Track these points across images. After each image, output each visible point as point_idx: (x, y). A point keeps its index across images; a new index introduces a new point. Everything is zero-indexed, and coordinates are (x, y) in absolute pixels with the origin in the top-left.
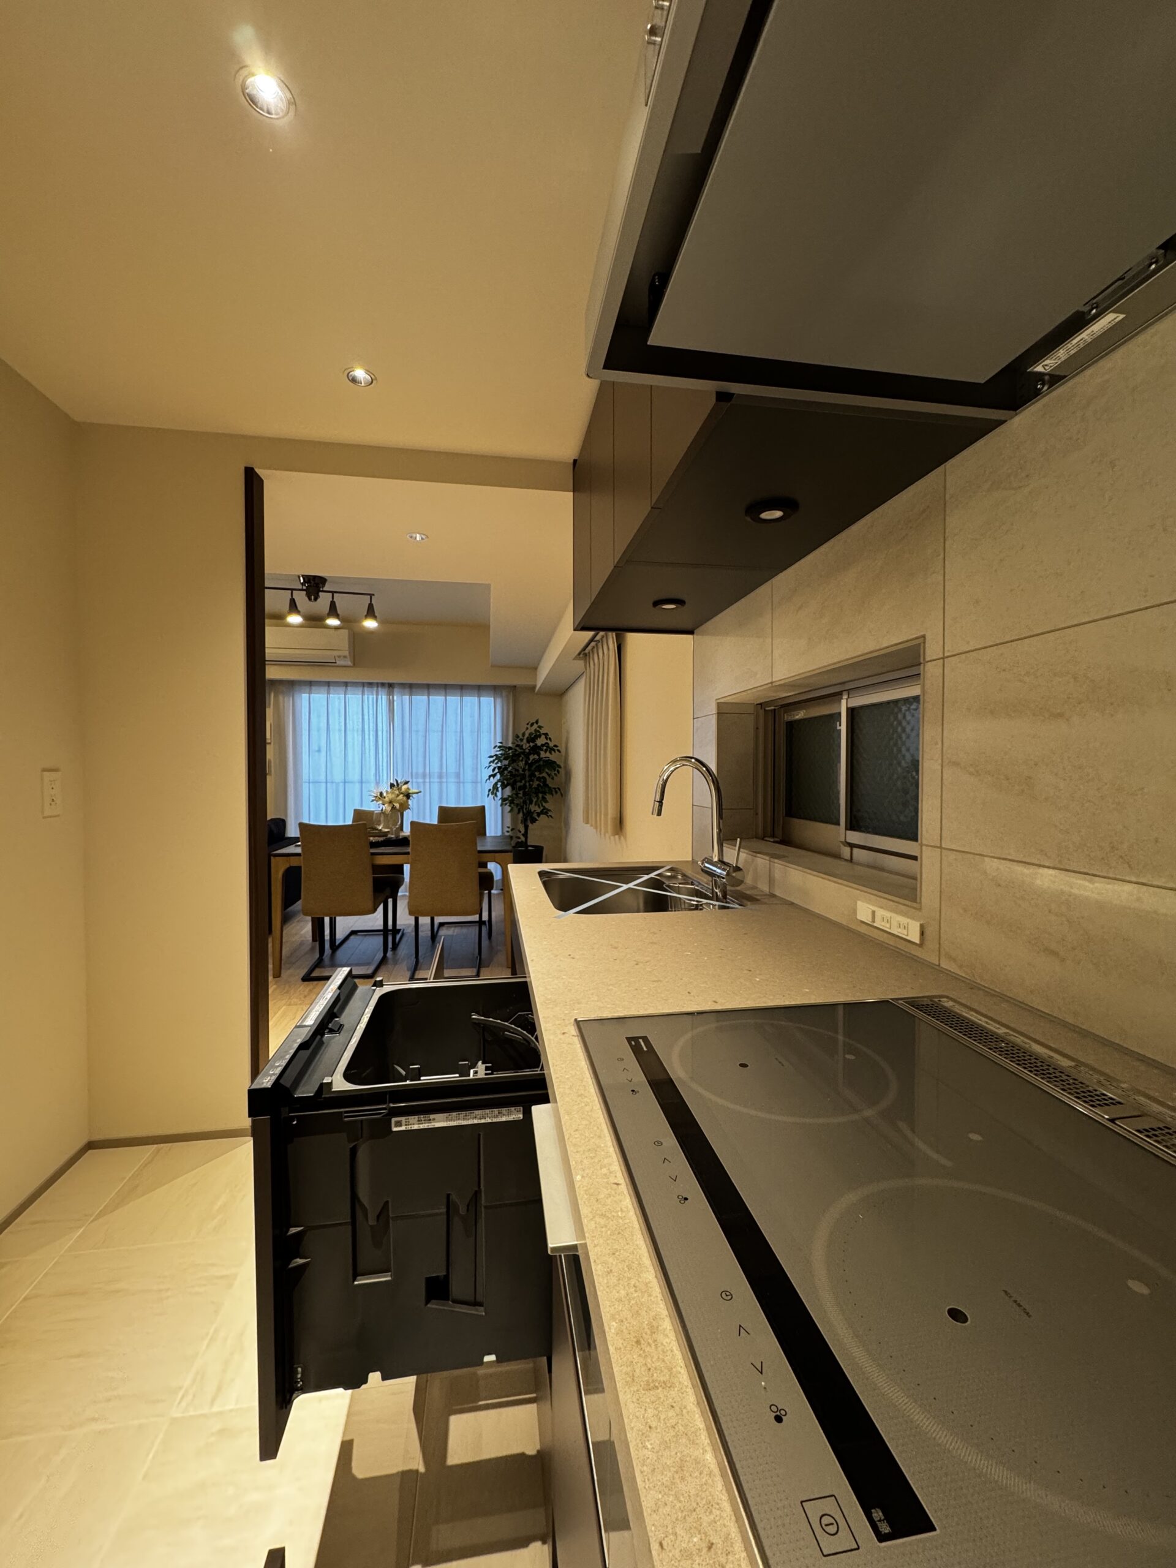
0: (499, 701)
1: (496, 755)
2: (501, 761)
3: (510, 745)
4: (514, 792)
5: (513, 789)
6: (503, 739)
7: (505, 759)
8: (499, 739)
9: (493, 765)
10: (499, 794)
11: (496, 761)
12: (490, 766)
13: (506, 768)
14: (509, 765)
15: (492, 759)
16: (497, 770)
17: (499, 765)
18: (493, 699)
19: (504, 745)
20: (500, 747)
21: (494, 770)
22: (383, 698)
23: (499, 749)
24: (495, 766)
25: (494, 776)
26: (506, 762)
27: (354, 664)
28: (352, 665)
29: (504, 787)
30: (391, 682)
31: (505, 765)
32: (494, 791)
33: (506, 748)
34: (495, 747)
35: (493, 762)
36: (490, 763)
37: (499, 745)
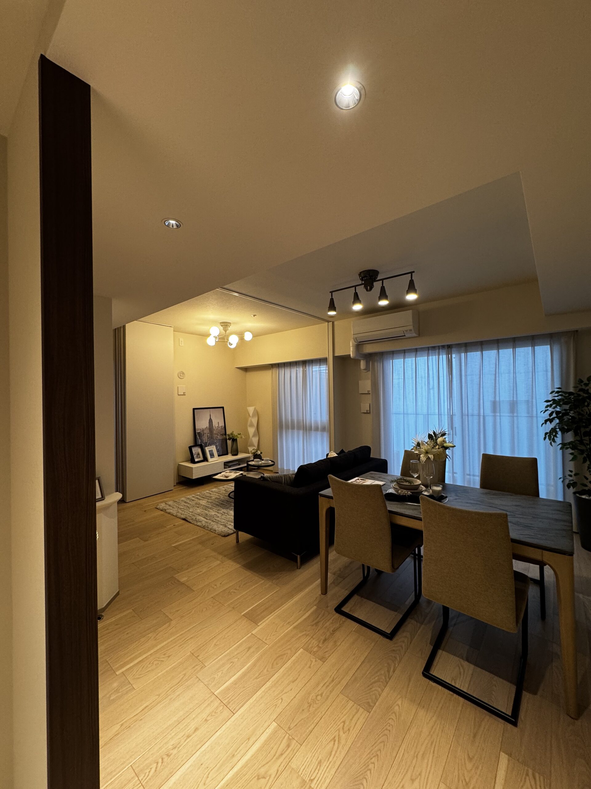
0: (556, 349)
1: (554, 400)
2: (560, 406)
3: (572, 390)
4: (578, 438)
5: (576, 434)
6: (562, 384)
7: (565, 403)
8: (557, 385)
9: (551, 410)
10: (559, 440)
11: (554, 405)
12: (546, 411)
13: (566, 414)
14: (570, 409)
15: (549, 403)
16: (554, 415)
17: (558, 409)
18: (549, 346)
19: (564, 390)
20: (558, 392)
21: (551, 415)
22: (444, 358)
23: (556, 395)
24: (553, 410)
25: (551, 421)
26: (567, 407)
27: (419, 335)
28: (417, 336)
29: (563, 431)
30: (449, 344)
31: (565, 410)
32: (551, 435)
33: (565, 393)
34: (552, 393)
35: (551, 406)
36: (547, 406)
37: (556, 390)
